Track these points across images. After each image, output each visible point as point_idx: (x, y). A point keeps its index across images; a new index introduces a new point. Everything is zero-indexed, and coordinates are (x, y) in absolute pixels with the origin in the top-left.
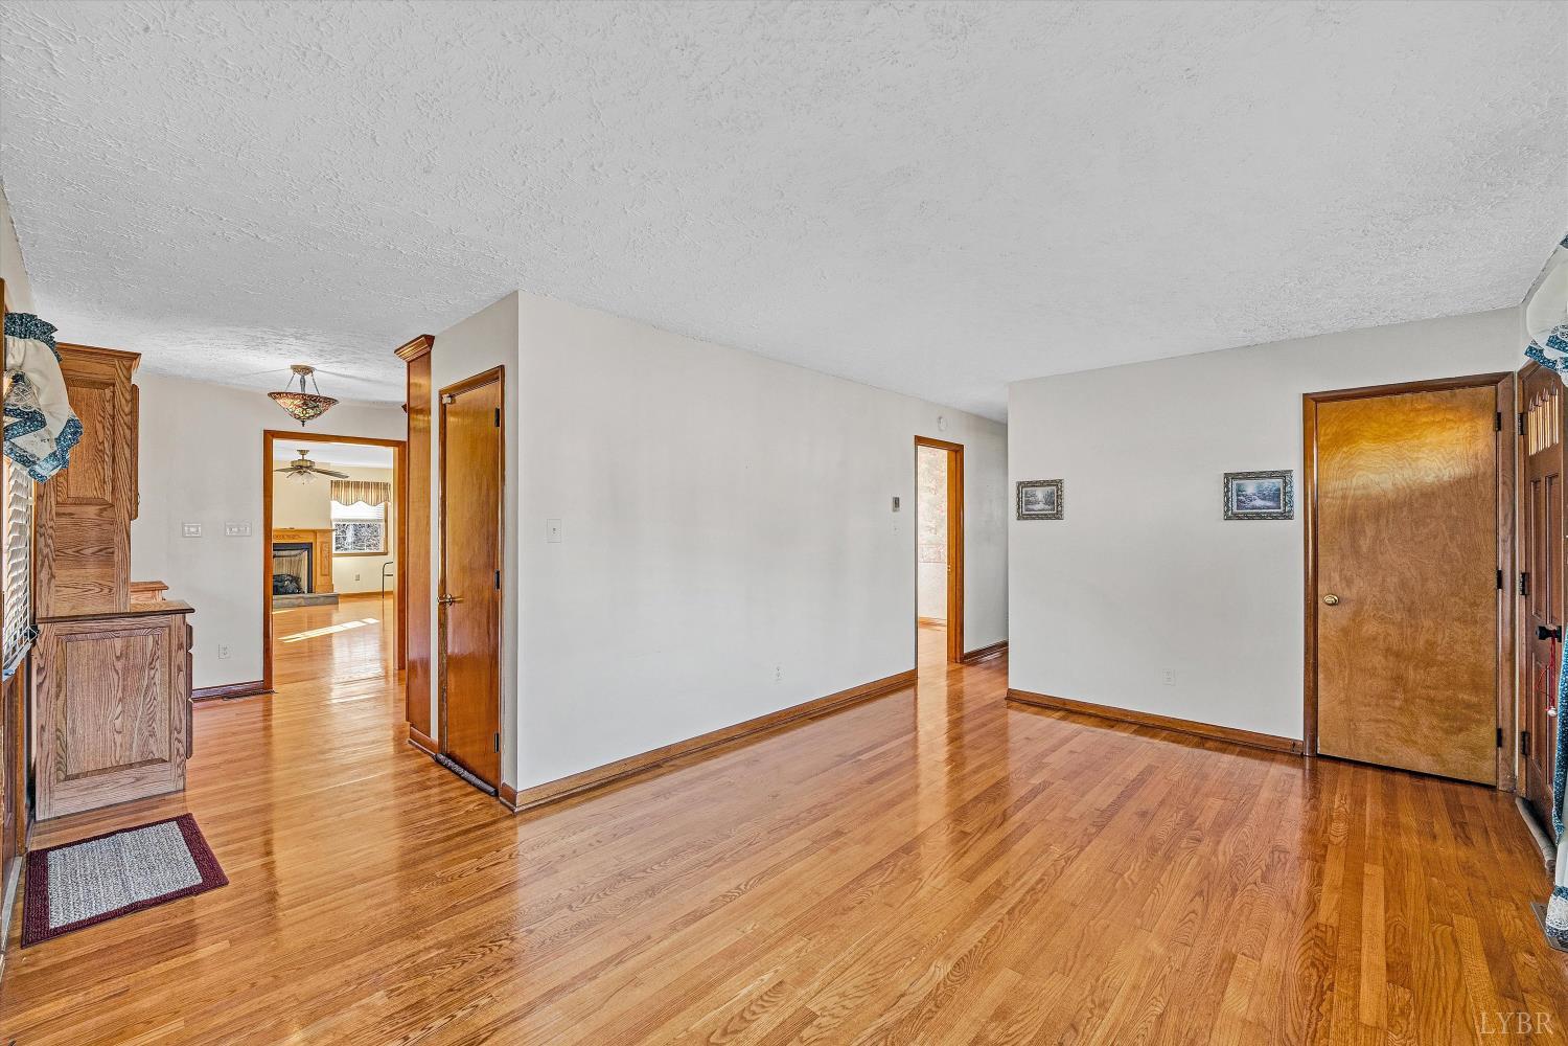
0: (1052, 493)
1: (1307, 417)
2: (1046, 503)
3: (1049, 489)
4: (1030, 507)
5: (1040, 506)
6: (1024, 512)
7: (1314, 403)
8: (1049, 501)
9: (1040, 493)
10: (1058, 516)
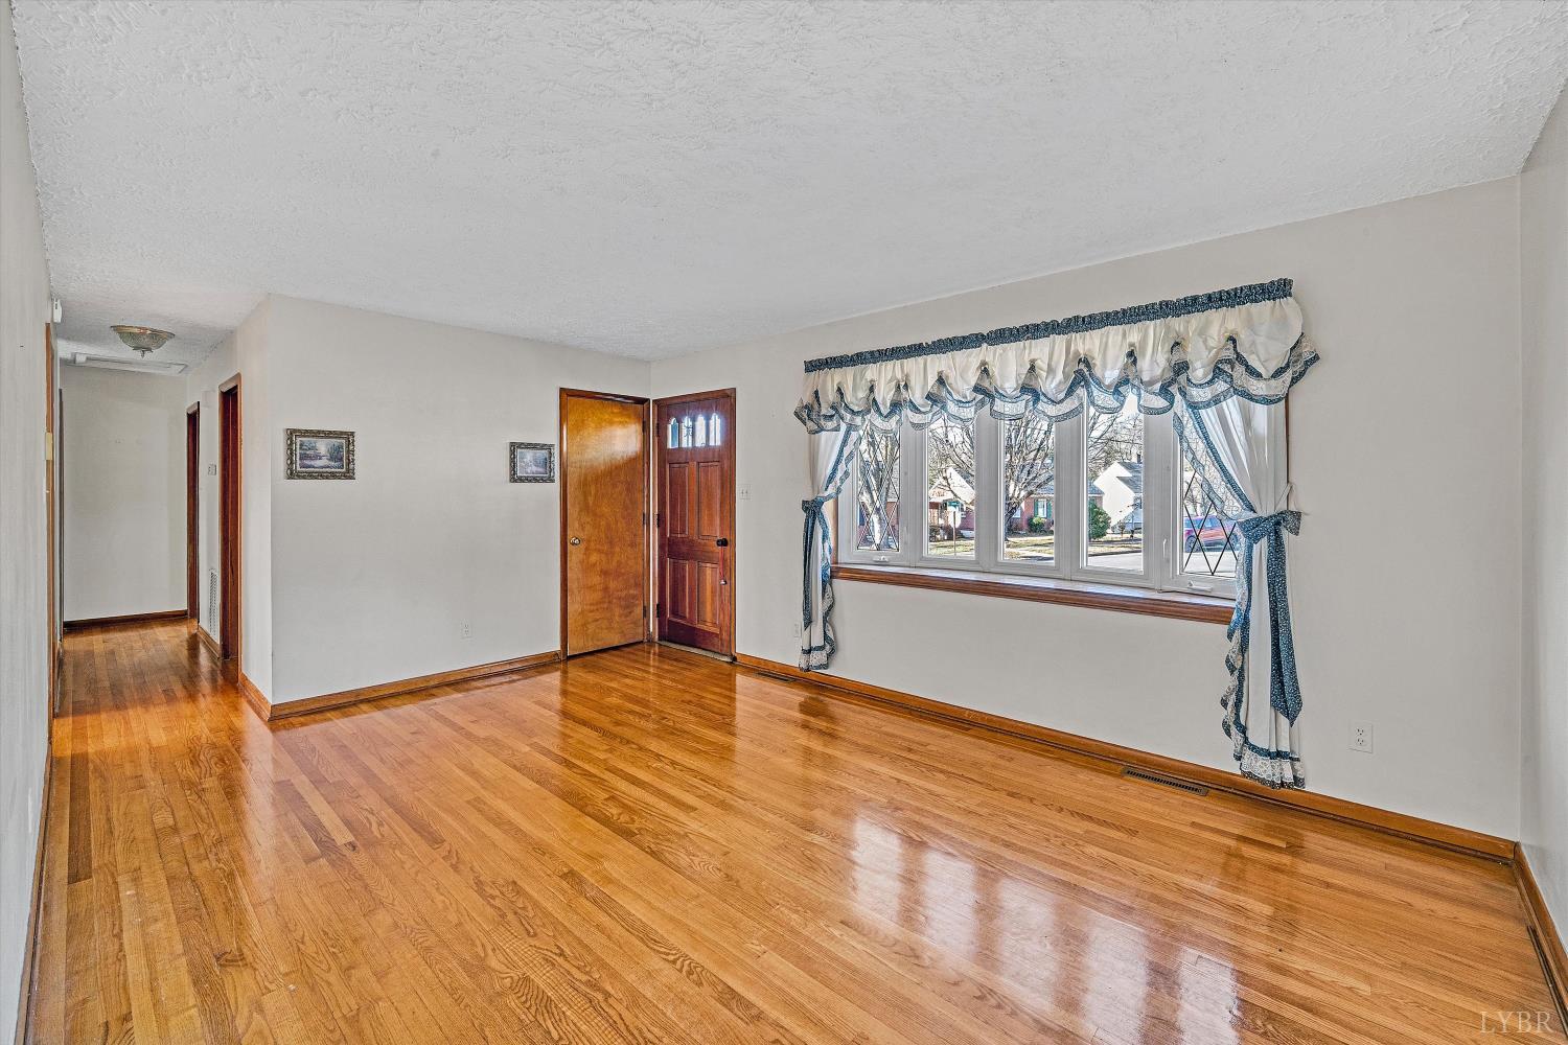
0: (341, 447)
1: (562, 407)
2: (331, 459)
3: (336, 442)
4: (307, 462)
5: (324, 462)
6: (299, 469)
7: (569, 397)
8: (335, 455)
9: (323, 446)
10: (349, 475)
